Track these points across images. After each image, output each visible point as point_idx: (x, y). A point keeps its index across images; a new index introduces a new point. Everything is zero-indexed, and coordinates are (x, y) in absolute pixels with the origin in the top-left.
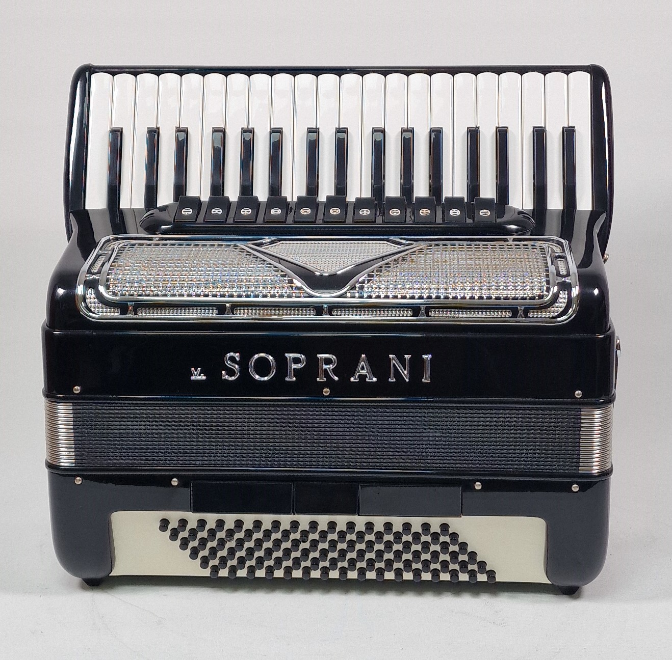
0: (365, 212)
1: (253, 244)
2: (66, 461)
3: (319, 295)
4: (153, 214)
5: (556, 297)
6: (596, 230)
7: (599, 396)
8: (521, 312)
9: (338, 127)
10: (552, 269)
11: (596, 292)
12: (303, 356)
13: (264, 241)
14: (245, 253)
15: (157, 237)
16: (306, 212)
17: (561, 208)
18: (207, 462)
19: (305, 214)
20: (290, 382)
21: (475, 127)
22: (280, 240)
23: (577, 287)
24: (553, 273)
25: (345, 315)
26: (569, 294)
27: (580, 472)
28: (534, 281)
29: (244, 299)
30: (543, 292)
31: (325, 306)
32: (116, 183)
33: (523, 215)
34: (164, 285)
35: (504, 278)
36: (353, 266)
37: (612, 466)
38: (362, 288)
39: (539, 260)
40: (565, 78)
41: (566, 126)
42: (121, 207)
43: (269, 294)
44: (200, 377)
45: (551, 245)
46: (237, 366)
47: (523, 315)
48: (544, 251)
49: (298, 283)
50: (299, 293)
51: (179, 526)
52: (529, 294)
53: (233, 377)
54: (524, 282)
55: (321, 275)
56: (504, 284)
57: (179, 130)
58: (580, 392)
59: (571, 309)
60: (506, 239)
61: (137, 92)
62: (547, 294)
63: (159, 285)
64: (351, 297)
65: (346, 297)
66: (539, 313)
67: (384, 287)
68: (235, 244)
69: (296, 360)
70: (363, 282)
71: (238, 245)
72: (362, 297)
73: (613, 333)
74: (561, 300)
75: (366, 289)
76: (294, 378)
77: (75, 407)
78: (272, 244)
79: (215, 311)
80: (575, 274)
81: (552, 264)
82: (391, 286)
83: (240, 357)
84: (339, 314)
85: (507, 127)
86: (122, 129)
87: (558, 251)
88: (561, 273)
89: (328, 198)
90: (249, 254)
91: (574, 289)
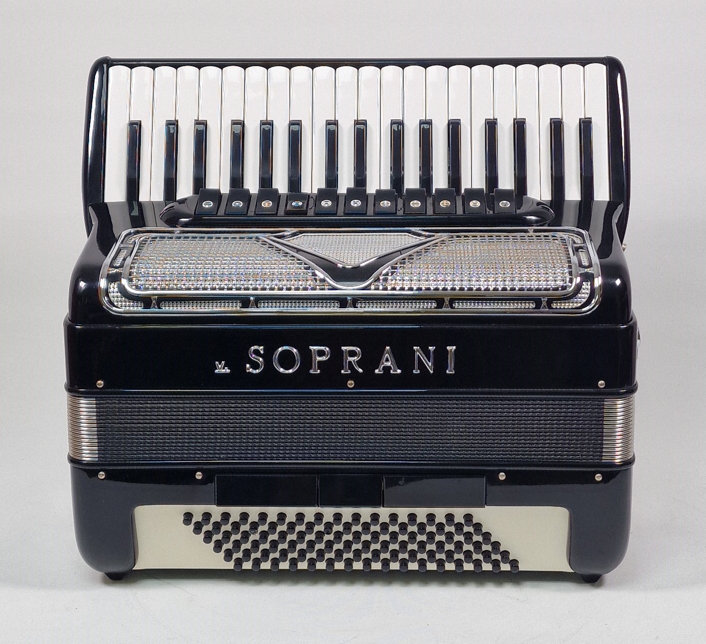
0: (386, 204)
1: (275, 237)
2: (87, 455)
3: (344, 288)
4: (173, 206)
5: (579, 288)
6: (615, 220)
7: (621, 387)
8: (544, 303)
9: (356, 119)
10: (574, 259)
11: (618, 282)
12: (327, 349)
13: (286, 234)
14: (267, 246)
15: (178, 229)
16: (326, 204)
17: (580, 199)
18: (231, 456)
19: (326, 206)
20: (315, 374)
21: (492, 118)
22: (301, 232)
23: (600, 278)
24: (576, 264)
25: (369, 307)
26: (592, 285)
27: (603, 461)
28: (556, 272)
29: (268, 292)
30: (566, 283)
31: (349, 298)
32: (135, 176)
33: (543, 206)
34: (188, 278)
35: (527, 269)
36: (376, 258)
37: (634, 456)
38: (386, 280)
39: (560, 251)
40: (581, 70)
41: (583, 117)
42: (140, 200)
43: (293, 287)
44: (224, 370)
45: (572, 236)
46: (261, 359)
47: (547, 307)
48: (565, 242)
49: (320, 274)
50: (323, 285)
51: (203, 519)
52: (552, 284)
53: (257, 371)
54: (547, 273)
55: (344, 268)
56: (527, 276)
57: (198, 123)
58: (603, 382)
59: (594, 300)
60: (527, 230)
61: (156, 84)
62: (570, 284)
63: (182, 279)
64: (375, 289)
65: (370, 289)
66: (562, 304)
67: (408, 279)
68: (257, 237)
69: (320, 353)
70: (387, 274)
71: (260, 237)
72: (386, 289)
73: (635, 323)
74: (583, 291)
75: (389, 282)
76: (319, 371)
77: (98, 402)
78: (294, 236)
79: (239, 304)
80: (597, 264)
81: (574, 255)
82: (415, 278)
83: (264, 350)
84: (363, 306)
85: (525, 119)
86: (140, 122)
87: (579, 242)
88: (583, 264)
89: (349, 190)
90: (271, 246)
91: (596, 280)
